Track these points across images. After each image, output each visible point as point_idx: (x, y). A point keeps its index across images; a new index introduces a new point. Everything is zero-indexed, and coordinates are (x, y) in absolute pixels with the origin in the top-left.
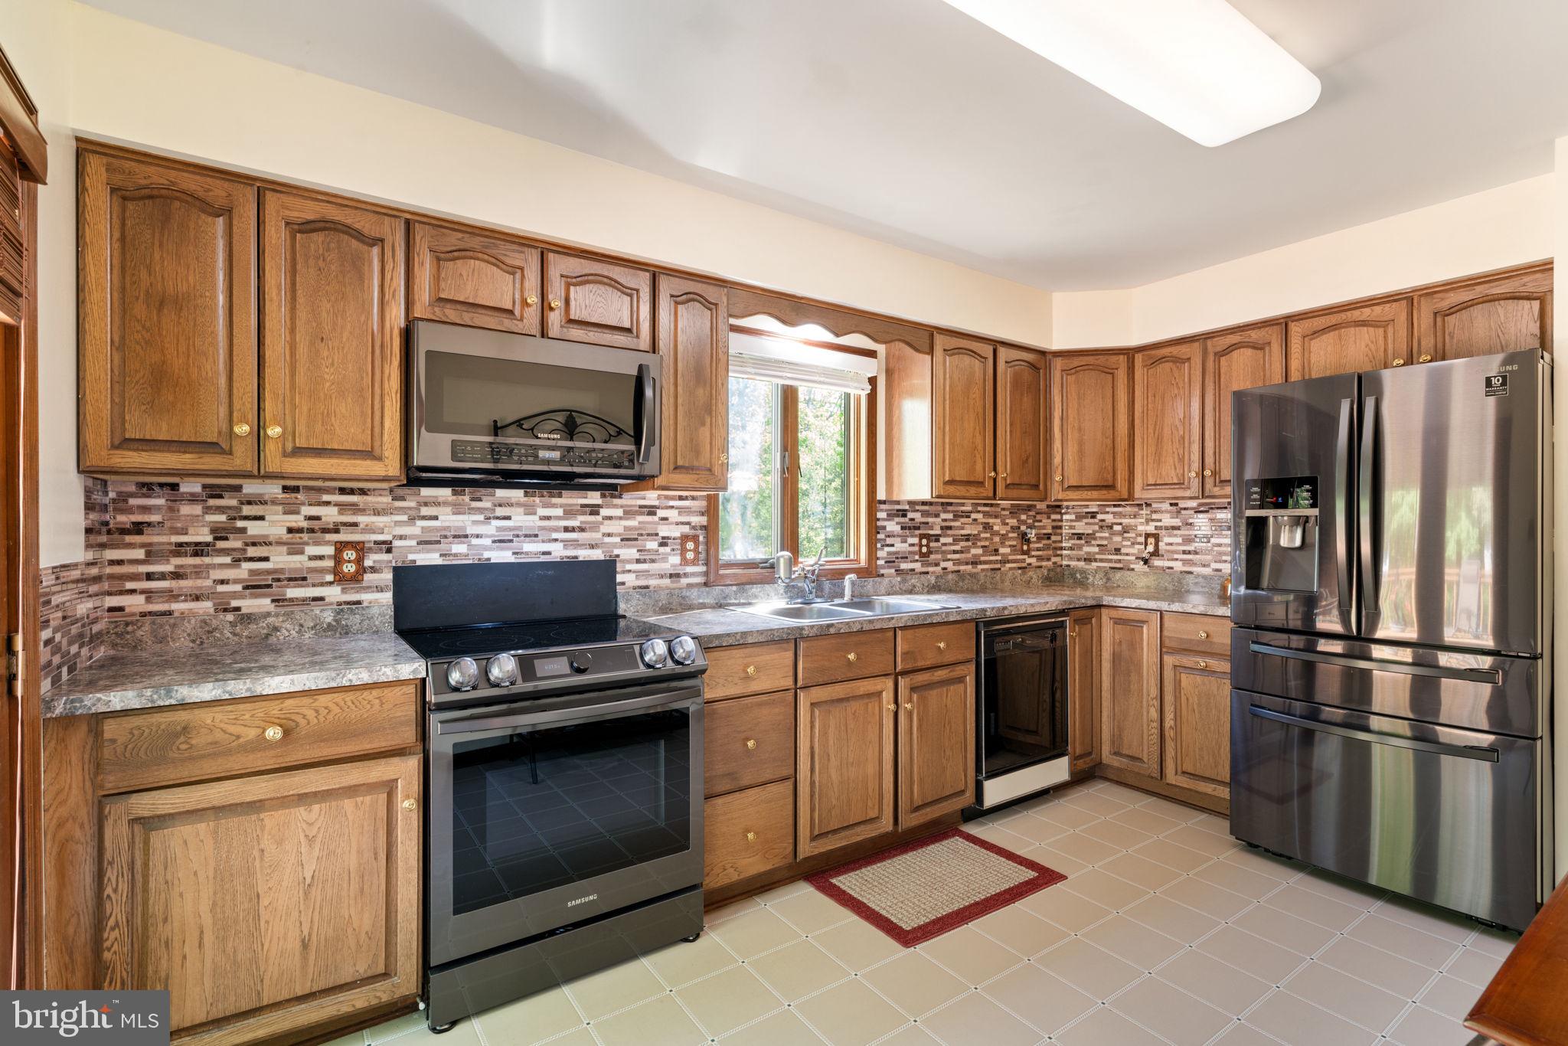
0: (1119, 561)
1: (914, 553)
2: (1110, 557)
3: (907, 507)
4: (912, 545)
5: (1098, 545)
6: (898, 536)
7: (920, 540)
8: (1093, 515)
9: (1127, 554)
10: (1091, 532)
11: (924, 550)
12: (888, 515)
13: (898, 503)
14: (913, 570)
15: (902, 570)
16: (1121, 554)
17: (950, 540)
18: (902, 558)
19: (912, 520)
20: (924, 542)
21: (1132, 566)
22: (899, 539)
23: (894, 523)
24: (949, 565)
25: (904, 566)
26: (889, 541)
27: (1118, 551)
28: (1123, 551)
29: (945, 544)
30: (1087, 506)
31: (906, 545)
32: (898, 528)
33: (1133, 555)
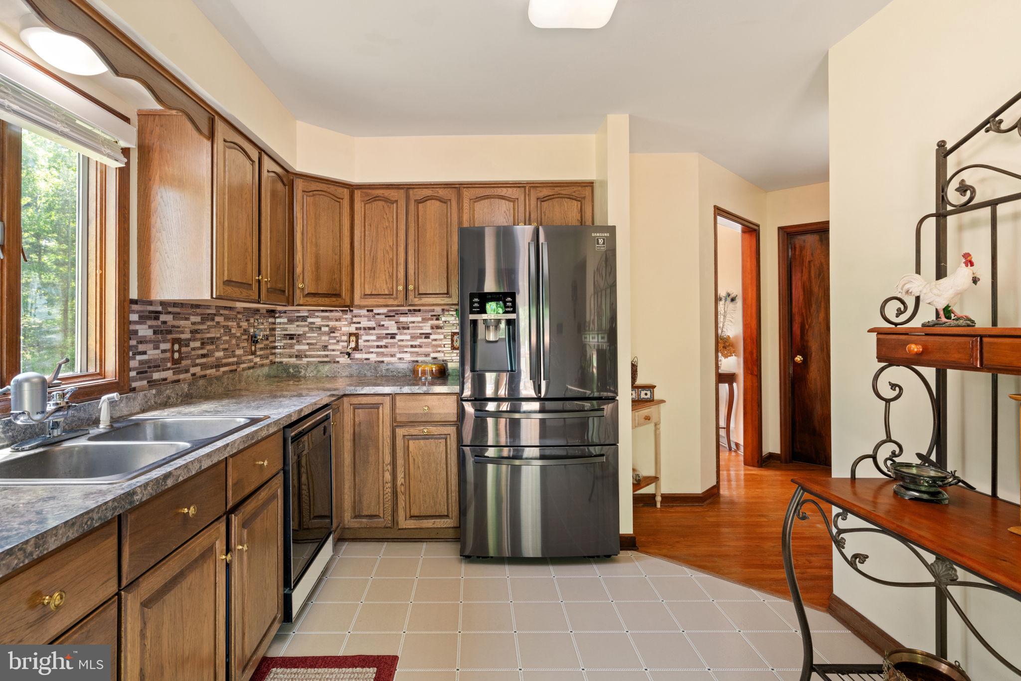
0: (327, 356)
1: (164, 360)
2: (319, 353)
3: (160, 309)
4: (164, 351)
5: (308, 344)
6: (150, 341)
7: (173, 345)
8: (304, 319)
9: (333, 350)
10: (301, 333)
11: (176, 355)
12: (140, 317)
13: (151, 303)
14: (165, 379)
15: (155, 381)
16: (328, 350)
17: (197, 344)
18: (155, 367)
19: (164, 323)
20: (176, 347)
21: (337, 359)
22: (151, 346)
23: (147, 326)
24: (196, 370)
25: (156, 376)
26: (141, 348)
27: (325, 348)
28: (330, 347)
29: (194, 349)
30: (298, 311)
31: (158, 352)
32: (150, 333)
33: (338, 350)
